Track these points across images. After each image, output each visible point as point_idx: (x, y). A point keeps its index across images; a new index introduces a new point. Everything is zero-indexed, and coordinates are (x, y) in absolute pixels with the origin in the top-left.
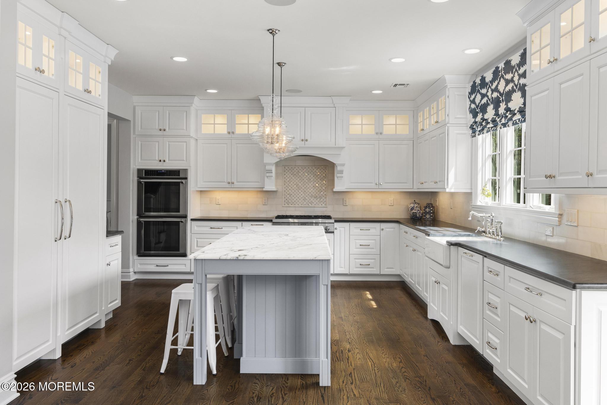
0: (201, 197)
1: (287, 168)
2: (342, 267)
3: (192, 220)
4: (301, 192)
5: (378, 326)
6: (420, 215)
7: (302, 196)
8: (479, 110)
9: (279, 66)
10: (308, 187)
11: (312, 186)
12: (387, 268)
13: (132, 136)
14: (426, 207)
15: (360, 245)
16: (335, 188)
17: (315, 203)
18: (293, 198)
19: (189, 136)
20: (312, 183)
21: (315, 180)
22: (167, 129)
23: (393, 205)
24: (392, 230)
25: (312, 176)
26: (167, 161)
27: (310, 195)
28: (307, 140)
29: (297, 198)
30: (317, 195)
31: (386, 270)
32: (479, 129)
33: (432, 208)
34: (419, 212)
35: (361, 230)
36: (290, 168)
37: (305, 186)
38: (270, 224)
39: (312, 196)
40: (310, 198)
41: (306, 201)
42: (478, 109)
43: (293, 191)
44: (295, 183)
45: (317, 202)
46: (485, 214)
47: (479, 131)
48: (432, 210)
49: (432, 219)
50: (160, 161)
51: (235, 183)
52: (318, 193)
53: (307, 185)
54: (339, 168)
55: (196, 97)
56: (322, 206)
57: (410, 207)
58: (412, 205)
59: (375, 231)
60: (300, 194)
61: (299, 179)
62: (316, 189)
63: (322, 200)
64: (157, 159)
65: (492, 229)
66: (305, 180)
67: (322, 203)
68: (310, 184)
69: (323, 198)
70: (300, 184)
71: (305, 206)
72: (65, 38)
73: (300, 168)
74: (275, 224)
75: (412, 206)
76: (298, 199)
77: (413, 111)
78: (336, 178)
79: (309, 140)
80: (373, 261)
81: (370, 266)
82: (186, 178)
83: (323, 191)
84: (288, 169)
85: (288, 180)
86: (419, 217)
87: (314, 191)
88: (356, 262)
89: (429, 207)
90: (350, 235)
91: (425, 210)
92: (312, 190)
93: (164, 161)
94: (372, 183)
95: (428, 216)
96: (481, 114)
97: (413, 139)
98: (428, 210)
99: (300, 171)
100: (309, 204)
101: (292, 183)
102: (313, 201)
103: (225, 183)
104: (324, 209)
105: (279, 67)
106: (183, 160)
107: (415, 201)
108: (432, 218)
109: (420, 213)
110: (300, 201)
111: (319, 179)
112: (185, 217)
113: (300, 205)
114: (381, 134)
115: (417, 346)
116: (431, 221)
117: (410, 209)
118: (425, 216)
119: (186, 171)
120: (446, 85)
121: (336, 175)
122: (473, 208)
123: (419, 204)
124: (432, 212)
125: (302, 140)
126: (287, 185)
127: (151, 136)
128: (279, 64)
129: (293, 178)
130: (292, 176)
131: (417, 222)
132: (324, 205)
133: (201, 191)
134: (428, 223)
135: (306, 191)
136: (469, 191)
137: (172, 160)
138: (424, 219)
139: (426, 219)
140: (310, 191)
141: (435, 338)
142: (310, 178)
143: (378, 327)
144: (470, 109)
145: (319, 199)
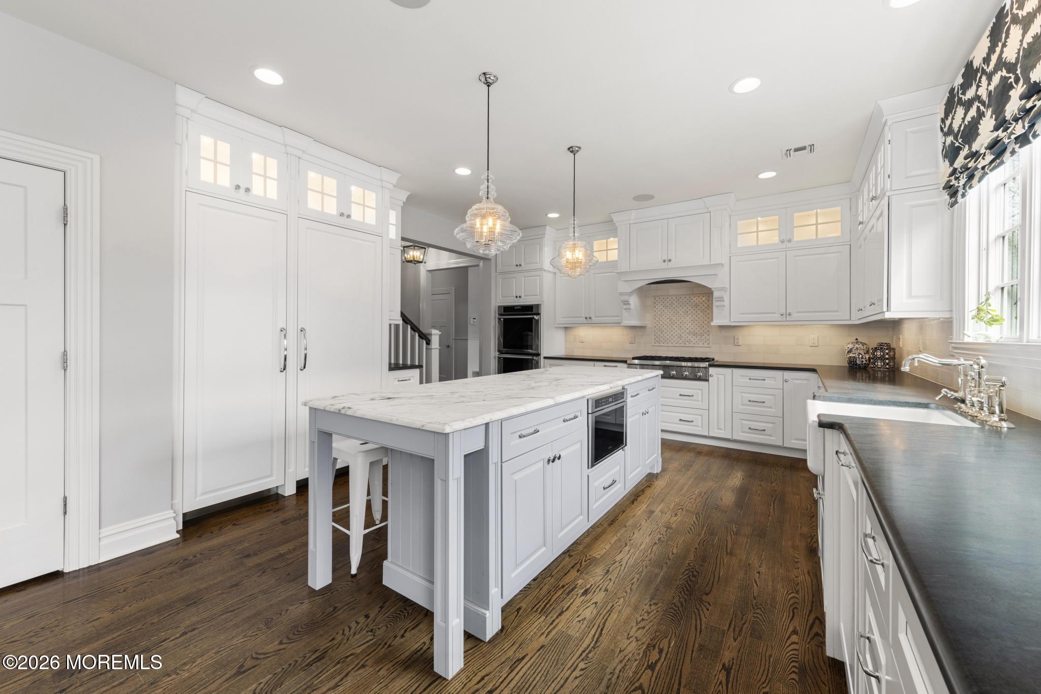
0: (565, 335)
1: (657, 299)
2: (721, 429)
3: (545, 358)
4: (675, 328)
5: (697, 546)
6: (862, 361)
7: (676, 333)
8: (960, 141)
9: (571, 153)
10: (684, 321)
11: (690, 320)
12: (796, 439)
13: (493, 274)
14: (876, 349)
15: (749, 401)
16: (714, 321)
17: (694, 342)
18: (666, 335)
19: (542, 269)
20: (690, 316)
21: (694, 312)
22: (523, 264)
23: (817, 345)
24: (805, 382)
25: (690, 308)
26: (523, 297)
27: (687, 331)
28: (670, 261)
29: (670, 335)
30: (696, 331)
31: (793, 441)
32: (962, 182)
33: (887, 351)
34: (860, 356)
35: (750, 379)
36: (661, 298)
37: (681, 321)
38: (625, 365)
39: (690, 333)
40: (687, 335)
41: (682, 338)
42: (957, 141)
43: (665, 327)
44: (668, 317)
45: (697, 340)
46: (965, 360)
47: (964, 185)
48: (887, 354)
49: (887, 368)
50: (517, 297)
51: (593, 318)
52: (699, 329)
53: (683, 318)
54: (716, 294)
55: (547, 226)
56: (703, 346)
57: (847, 348)
58: (850, 346)
59: (774, 382)
60: (674, 331)
61: (672, 312)
62: (695, 324)
63: (703, 337)
64: (514, 295)
65: (977, 396)
66: (681, 312)
67: (704, 342)
68: (686, 317)
69: (706, 335)
70: (674, 318)
71: (681, 345)
72: (299, 158)
73: (674, 298)
74: (631, 366)
75: (850, 348)
76: (672, 337)
77: (850, 199)
78: (714, 308)
79: (673, 260)
80: (771, 425)
81: (764, 433)
82: (538, 314)
83: (705, 326)
84: (659, 301)
85: (659, 313)
86: (862, 364)
87: (692, 327)
88: (742, 424)
89: (881, 348)
90: (732, 385)
91: (873, 354)
92: (690, 324)
93: (520, 297)
94: (774, 313)
95: (879, 364)
96: (967, 146)
97: (850, 243)
98: (879, 353)
99: (674, 302)
100: (686, 343)
101: (663, 317)
102: (692, 340)
103: (583, 319)
104: (707, 350)
105: (572, 155)
106: (537, 295)
107: (857, 339)
108: (887, 366)
109: (862, 358)
110: (674, 339)
111: (700, 311)
112: (538, 355)
113: (674, 344)
114: (790, 241)
115: (731, 629)
116: (886, 371)
117: (847, 351)
118: (875, 364)
119: (538, 306)
120: (884, 120)
121: (715, 304)
122: (955, 348)
123: (863, 344)
124: (887, 356)
125: (664, 261)
126: (657, 319)
127: (510, 272)
128: (571, 149)
129: (666, 311)
130: (664, 309)
131: (856, 372)
132: (706, 345)
133: (566, 328)
134: (879, 375)
135: (683, 327)
136: (947, 315)
137: (527, 296)
138: (872, 368)
139: (875, 368)
140: (687, 327)
141: (793, 617)
142: (687, 310)
143: (696, 549)
144: (944, 152)
145: (699, 337)
